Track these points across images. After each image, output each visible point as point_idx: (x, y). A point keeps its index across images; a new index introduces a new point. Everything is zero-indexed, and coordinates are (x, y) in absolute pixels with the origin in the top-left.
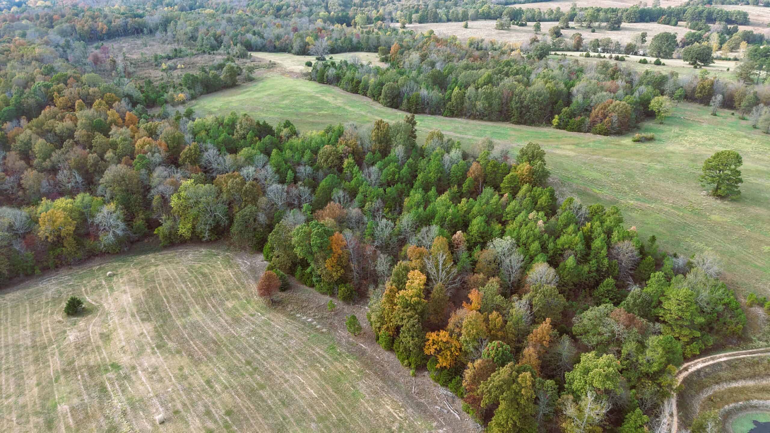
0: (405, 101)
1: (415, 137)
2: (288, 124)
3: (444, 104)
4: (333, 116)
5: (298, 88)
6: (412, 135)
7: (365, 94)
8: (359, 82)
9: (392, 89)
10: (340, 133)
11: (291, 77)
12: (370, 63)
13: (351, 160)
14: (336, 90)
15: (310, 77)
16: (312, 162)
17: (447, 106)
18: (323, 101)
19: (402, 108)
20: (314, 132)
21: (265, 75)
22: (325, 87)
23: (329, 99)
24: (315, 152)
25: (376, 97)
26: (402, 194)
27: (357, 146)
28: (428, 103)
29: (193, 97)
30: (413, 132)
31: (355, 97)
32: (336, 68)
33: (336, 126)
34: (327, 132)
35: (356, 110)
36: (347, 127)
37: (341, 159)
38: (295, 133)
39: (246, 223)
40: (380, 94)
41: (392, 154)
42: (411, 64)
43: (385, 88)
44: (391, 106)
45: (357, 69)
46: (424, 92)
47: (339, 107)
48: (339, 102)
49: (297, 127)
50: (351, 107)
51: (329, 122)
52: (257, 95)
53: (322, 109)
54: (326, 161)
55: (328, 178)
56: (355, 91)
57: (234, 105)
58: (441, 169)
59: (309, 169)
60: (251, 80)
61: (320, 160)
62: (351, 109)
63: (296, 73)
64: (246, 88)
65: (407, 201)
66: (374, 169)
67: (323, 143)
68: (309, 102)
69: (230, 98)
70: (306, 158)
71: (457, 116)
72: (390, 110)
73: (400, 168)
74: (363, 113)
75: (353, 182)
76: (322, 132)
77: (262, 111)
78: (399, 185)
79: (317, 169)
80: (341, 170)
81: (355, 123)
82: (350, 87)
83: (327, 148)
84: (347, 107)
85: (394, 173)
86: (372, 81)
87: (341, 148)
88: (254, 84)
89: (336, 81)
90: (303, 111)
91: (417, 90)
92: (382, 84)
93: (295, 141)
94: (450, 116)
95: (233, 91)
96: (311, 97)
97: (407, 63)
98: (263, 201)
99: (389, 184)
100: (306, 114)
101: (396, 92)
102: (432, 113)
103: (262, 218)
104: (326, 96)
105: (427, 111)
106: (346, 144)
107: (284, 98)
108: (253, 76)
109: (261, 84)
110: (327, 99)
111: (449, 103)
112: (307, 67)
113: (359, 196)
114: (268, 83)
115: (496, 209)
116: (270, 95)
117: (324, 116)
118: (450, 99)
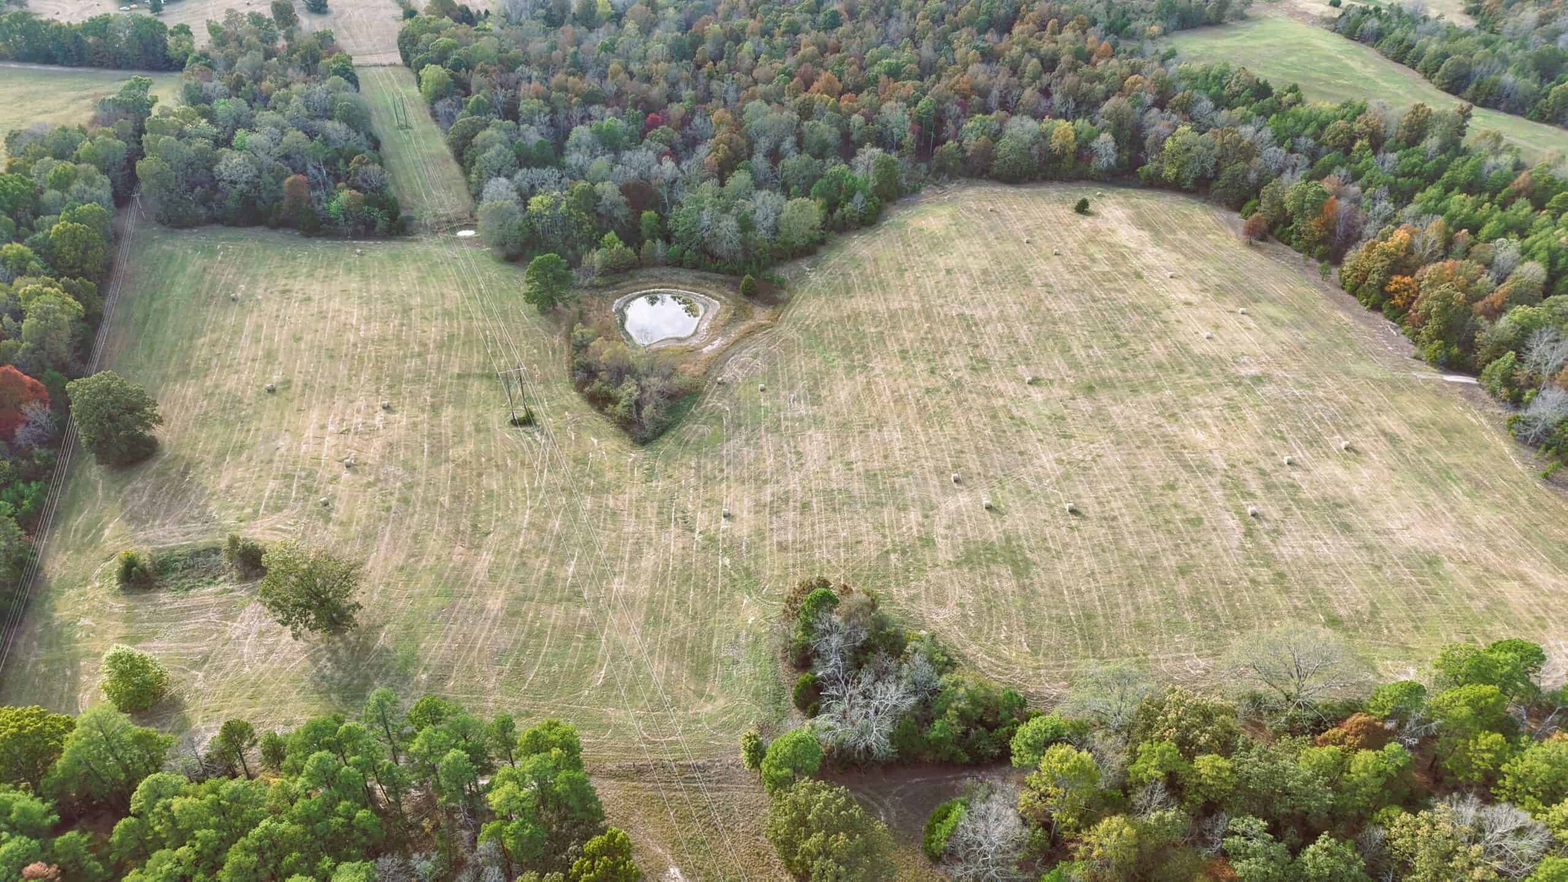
0: (1473, 86)
1: (1464, 135)
2: (1294, 89)
3: (1535, 101)
4: (1355, 88)
5: (1314, 41)
6: (1461, 131)
7: (1413, 67)
8: (1411, 47)
9: (1460, 64)
10: (1362, 110)
11: (1303, 21)
12: (1441, 16)
13: (1365, 142)
14: (1369, 52)
15: (1332, 25)
16: (1316, 137)
17: (1539, 105)
18: (1346, 66)
19: (1464, 95)
20: (1327, 104)
21: (1263, 13)
22: (1353, 45)
23: (1356, 64)
24: (1322, 126)
25: (1428, 73)
26: (1416, 189)
27: (1378, 127)
28: (1508, 96)
29: (1165, 33)
30: (1462, 128)
31: (1397, 68)
32: (1380, 18)
33: (1358, 101)
34: (1344, 106)
35: (1392, 87)
36: (1373, 104)
37: (1353, 139)
38: (1299, 100)
39: (1234, 177)
40: (1437, 70)
41: (1423, 145)
42: (1516, 28)
43: (1448, 62)
44: (1448, 91)
45: (1415, 22)
46: (1508, 78)
47: (1367, 79)
48: (1370, 71)
49: (1305, 95)
50: (1385, 81)
51: (1349, 95)
52: (1251, 43)
53: (1342, 77)
54: (1333, 138)
55: (1333, 155)
56: (1399, 59)
57: (1220, 52)
58: (1477, 171)
59: (1311, 142)
60: (1243, 18)
61: (1326, 136)
62: (1385, 84)
63: (1313, 17)
64: (1236, 28)
65: (1418, 196)
66: (1392, 157)
67: (1335, 118)
68: (1324, 64)
69: (1214, 42)
70: (1309, 131)
71: (1549, 122)
72: (1444, 95)
73: (1424, 162)
74: (1400, 92)
75: (1360, 166)
76: (1337, 105)
77: (1258, 66)
78: (1416, 179)
79: (1321, 145)
80: (1348, 151)
81: (1386, 102)
82: (1394, 52)
83: (1341, 123)
84: (1379, 80)
85: (1415, 165)
86: (1433, 47)
87: (1357, 127)
88: (1247, 25)
89: (1375, 38)
90: (1314, 75)
91: (1499, 73)
92: (1446, 56)
93: (1300, 110)
94: (1536, 120)
95: (1216, 30)
96: (1329, 58)
97: (1510, 26)
98: (1257, 161)
99: (1404, 175)
100: (1318, 80)
101: (1463, 71)
102: (1510, 111)
103: (1253, 176)
104: (1353, 60)
105: (1503, 106)
106: (1366, 124)
107: (1290, 53)
108: (1247, 12)
109: (1257, 26)
110: (1352, 64)
111: (1544, 100)
112: (1331, 8)
113: (1364, 180)
114: (1269, 26)
115: (1521, 222)
116: (1269, 45)
117: (1343, 86)
118: (1546, 95)
